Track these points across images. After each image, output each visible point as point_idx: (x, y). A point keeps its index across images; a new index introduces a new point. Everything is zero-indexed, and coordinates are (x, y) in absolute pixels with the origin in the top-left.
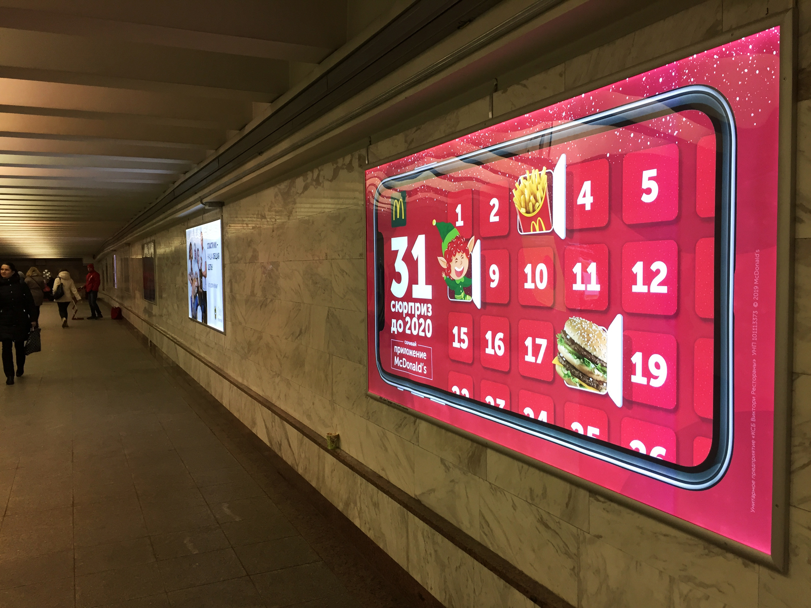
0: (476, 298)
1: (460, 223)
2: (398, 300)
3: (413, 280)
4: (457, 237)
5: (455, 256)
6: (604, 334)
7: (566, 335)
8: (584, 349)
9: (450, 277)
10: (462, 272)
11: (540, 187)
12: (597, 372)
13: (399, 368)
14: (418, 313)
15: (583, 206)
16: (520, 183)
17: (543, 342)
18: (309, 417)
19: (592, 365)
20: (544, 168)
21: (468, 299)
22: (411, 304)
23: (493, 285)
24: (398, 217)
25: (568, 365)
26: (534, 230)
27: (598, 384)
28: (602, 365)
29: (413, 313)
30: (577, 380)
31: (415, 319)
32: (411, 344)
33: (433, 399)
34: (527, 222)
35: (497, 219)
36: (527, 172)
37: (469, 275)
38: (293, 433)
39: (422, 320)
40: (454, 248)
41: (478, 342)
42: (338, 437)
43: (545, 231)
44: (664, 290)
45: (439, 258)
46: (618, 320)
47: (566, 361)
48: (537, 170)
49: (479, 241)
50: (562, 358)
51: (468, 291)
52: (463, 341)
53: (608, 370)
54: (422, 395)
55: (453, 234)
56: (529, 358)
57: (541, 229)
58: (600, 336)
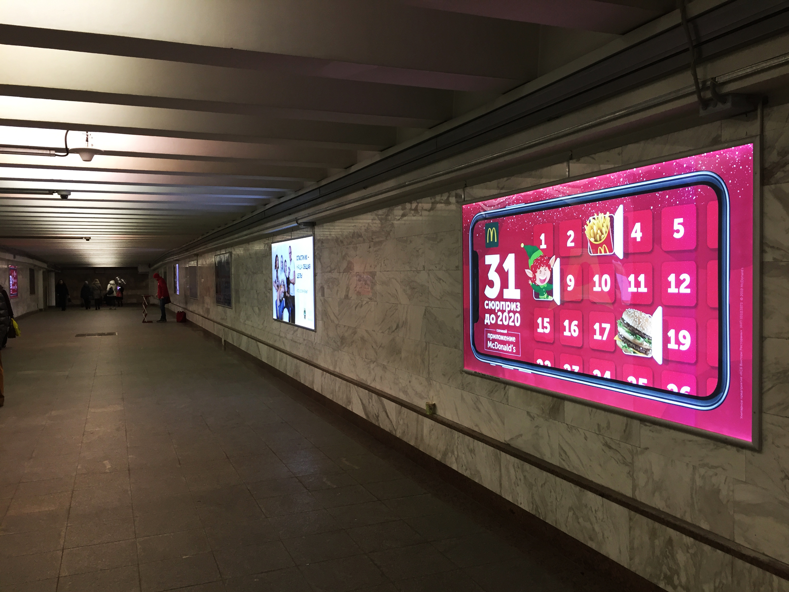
0: (557, 298)
1: (543, 246)
2: (491, 300)
3: (504, 285)
4: (541, 256)
5: (539, 269)
6: (650, 319)
7: (623, 320)
8: (636, 329)
9: (535, 283)
10: (544, 280)
11: (605, 225)
12: (645, 343)
13: (492, 349)
14: (508, 309)
15: (635, 238)
16: (590, 221)
17: (607, 326)
18: (405, 392)
19: (642, 339)
20: (608, 213)
21: (550, 299)
22: (502, 303)
23: (570, 289)
24: (491, 240)
25: (625, 340)
26: (601, 252)
27: (646, 351)
28: (649, 339)
29: (504, 309)
30: (632, 349)
31: (506, 314)
32: (502, 331)
33: (521, 369)
34: (595, 247)
35: (573, 244)
36: (596, 214)
37: (551, 281)
38: (391, 406)
39: (511, 314)
40: (539, 263)
41: (557, 327)
42: (434, 405)
43: (608, 253)
44: (688, 291)
45: (526, 270)
46: (659, 310)
47: (624, 337)
48: (603, 214)
49: (558, 259)
50: (621, 335)
51: (550, 293)
52: (546, 328)
53: (653, 342)
54: (512, 368)
55: (538, 254)
56: (597, 337)
57: (605, 252)
58: (647, 320)
